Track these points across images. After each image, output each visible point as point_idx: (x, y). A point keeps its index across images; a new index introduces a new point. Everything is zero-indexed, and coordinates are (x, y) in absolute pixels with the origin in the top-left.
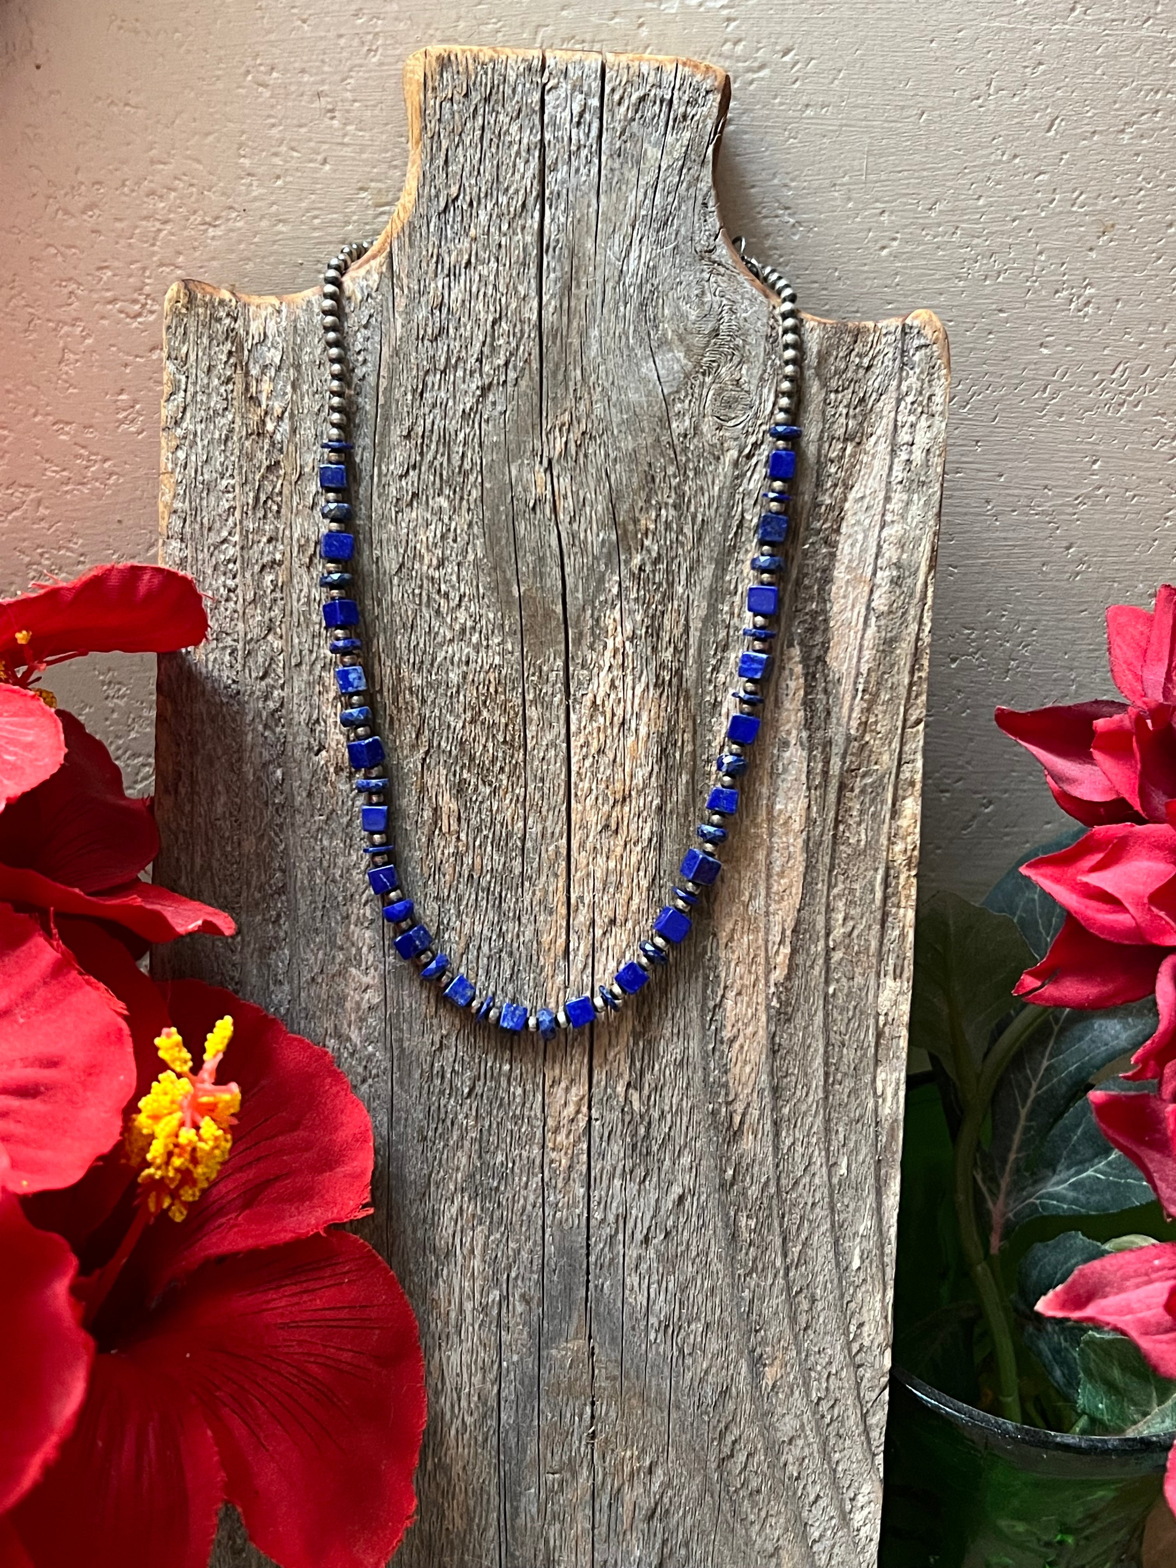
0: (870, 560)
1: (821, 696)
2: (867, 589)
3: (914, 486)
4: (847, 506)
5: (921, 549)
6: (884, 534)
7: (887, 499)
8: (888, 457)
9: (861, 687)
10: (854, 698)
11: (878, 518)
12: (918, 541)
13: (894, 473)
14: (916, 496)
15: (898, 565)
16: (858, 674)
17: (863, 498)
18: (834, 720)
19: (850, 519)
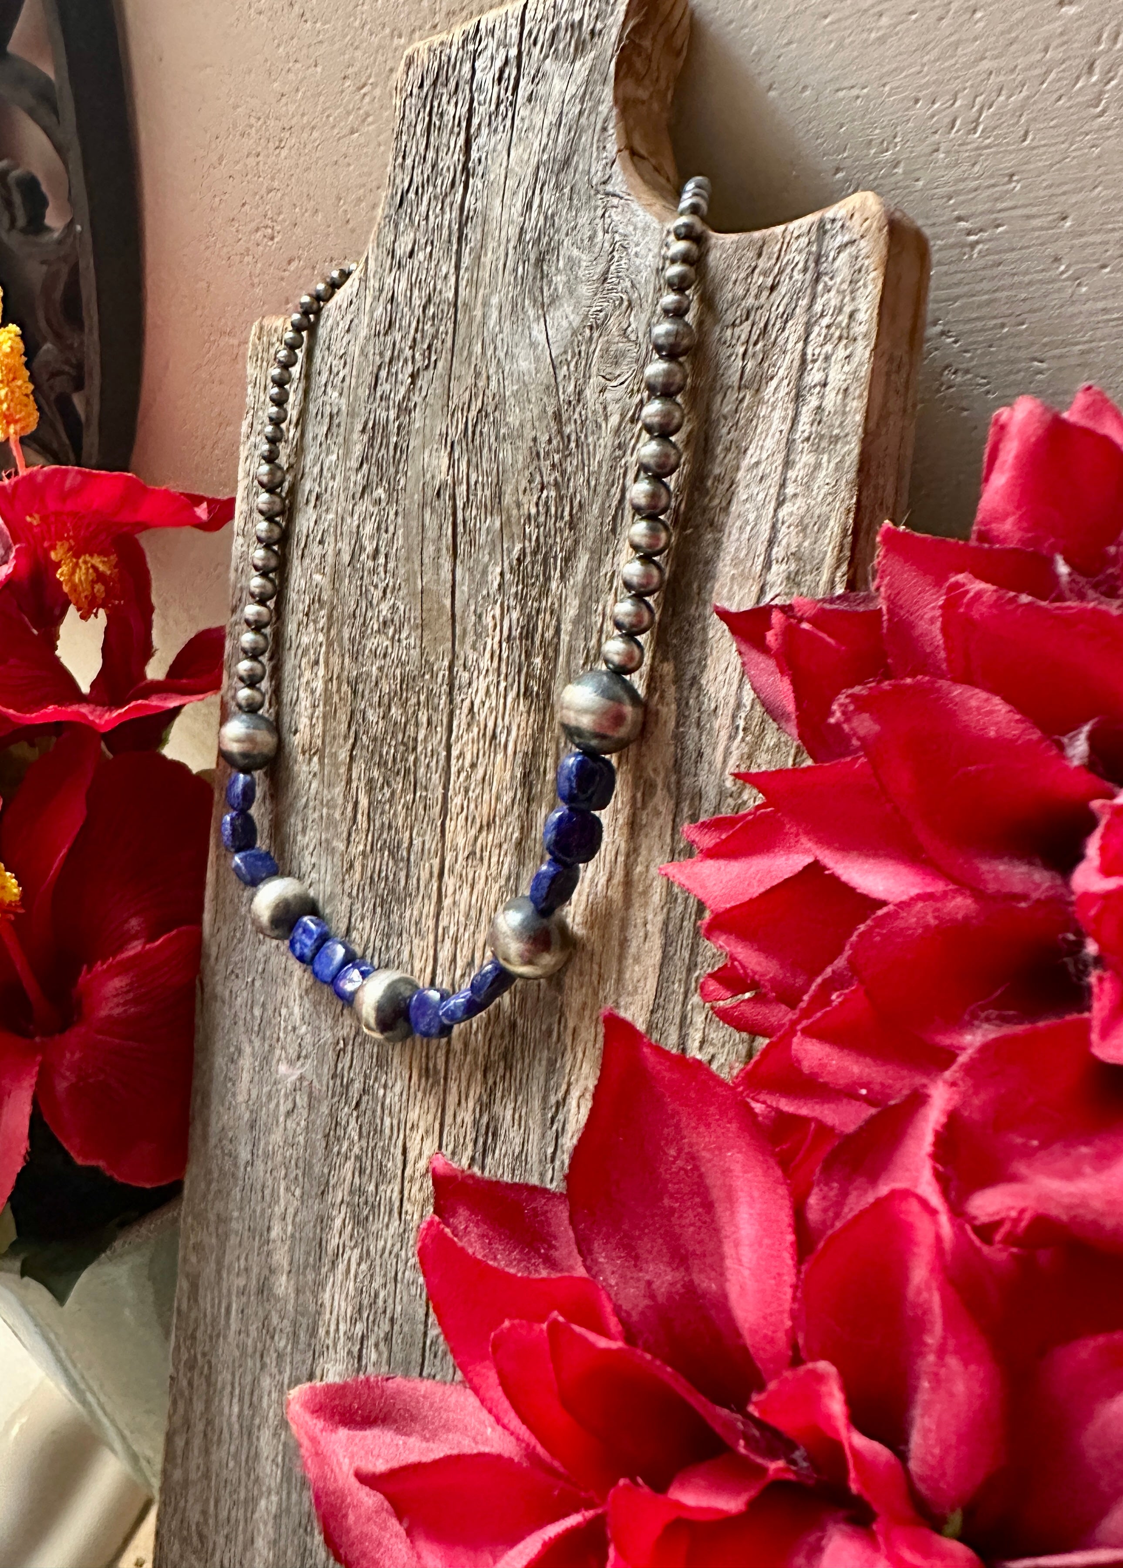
0: (761, 548)
1: (694, 730)
2: (755, 589)
3: (824, 444)
4: (740, 474)
5: (828, 533)
6: (783, 513)
7: (788, 464)
8: (791, 406)
9: (741, 723)
10: (732, 738)
11: (773, 491)
12: (822, 522)
13: (800, 428)
14: (825, 457)
15: (796, 556)
16: (739, 706)
17: (757, 464)
18: (706, 767)
19: (742, 494)
